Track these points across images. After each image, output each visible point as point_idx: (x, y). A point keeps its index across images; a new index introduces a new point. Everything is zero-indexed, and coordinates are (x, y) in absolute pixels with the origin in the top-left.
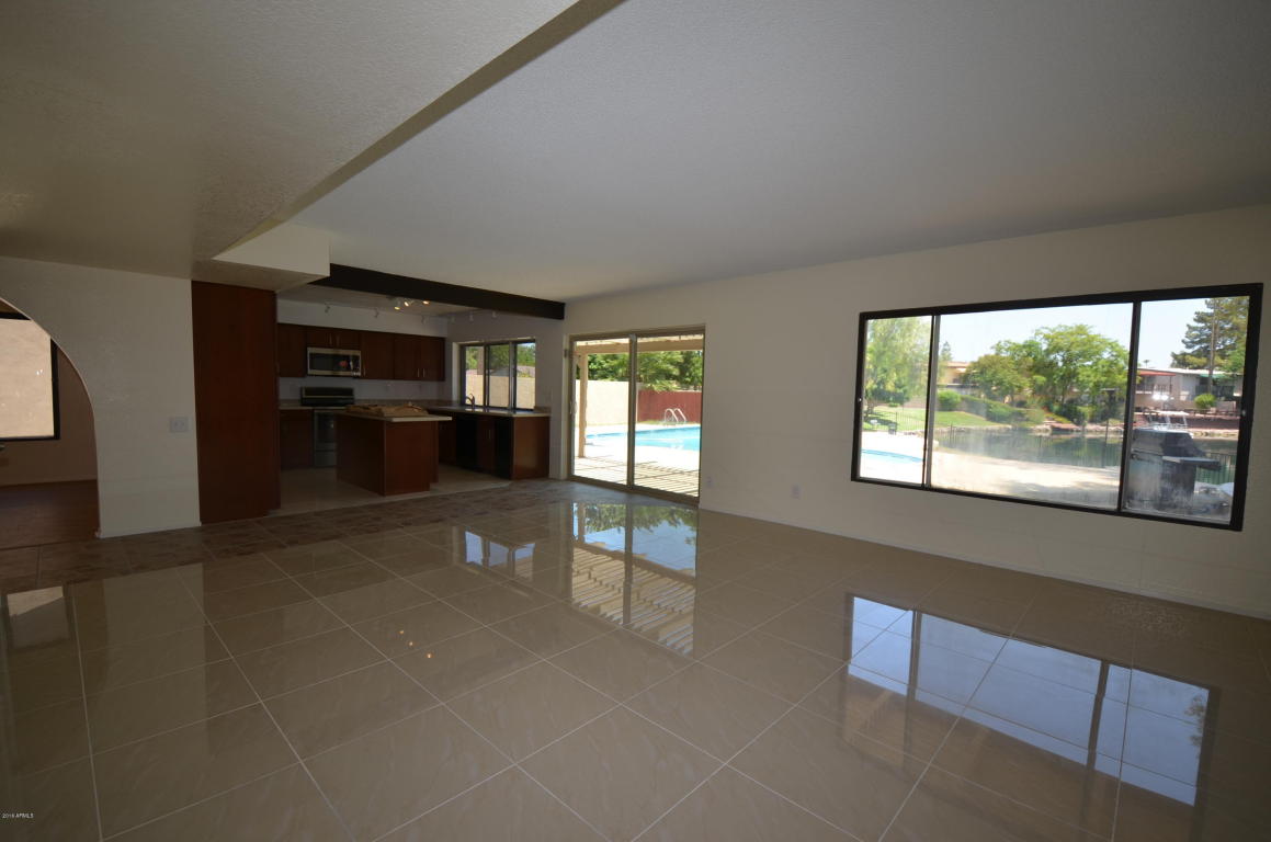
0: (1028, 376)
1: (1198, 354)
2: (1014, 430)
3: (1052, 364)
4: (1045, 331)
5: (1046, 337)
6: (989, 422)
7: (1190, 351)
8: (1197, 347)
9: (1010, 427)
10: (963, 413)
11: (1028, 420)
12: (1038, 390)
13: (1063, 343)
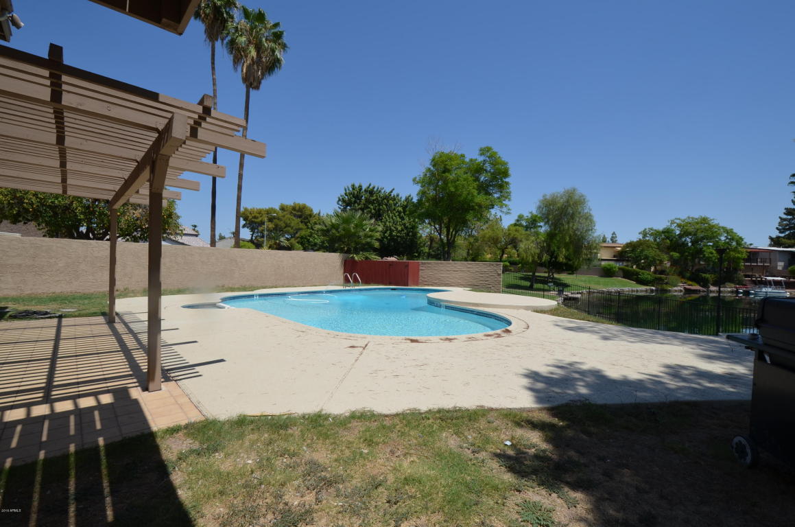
0: (666, 253)
1: (788, 237)
2: (657, 290)
3: (684, 244)
4: (678, 221)
5: (679, 226)
6: (639, 285)
7: (782, 235)
8: (787, 233)
9: (654, 288)
10: (620, 278)
11: (667, 283)
12: (674, 262)
13: (691, 229)
